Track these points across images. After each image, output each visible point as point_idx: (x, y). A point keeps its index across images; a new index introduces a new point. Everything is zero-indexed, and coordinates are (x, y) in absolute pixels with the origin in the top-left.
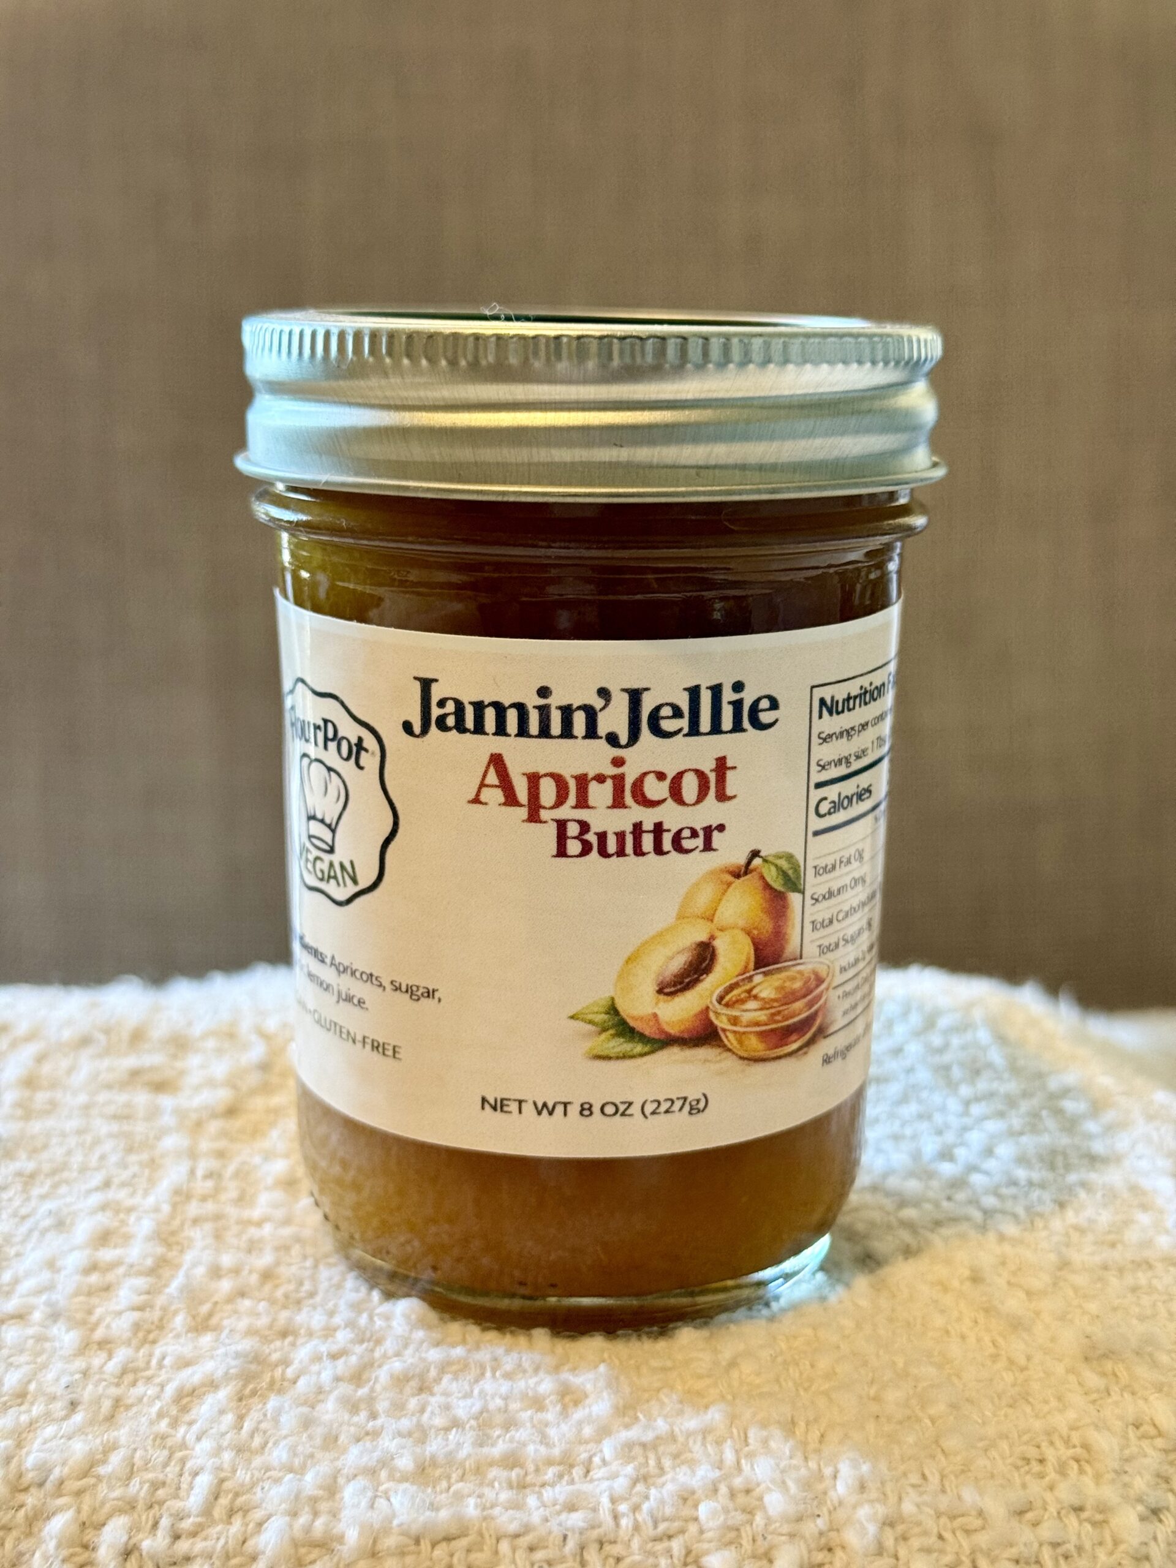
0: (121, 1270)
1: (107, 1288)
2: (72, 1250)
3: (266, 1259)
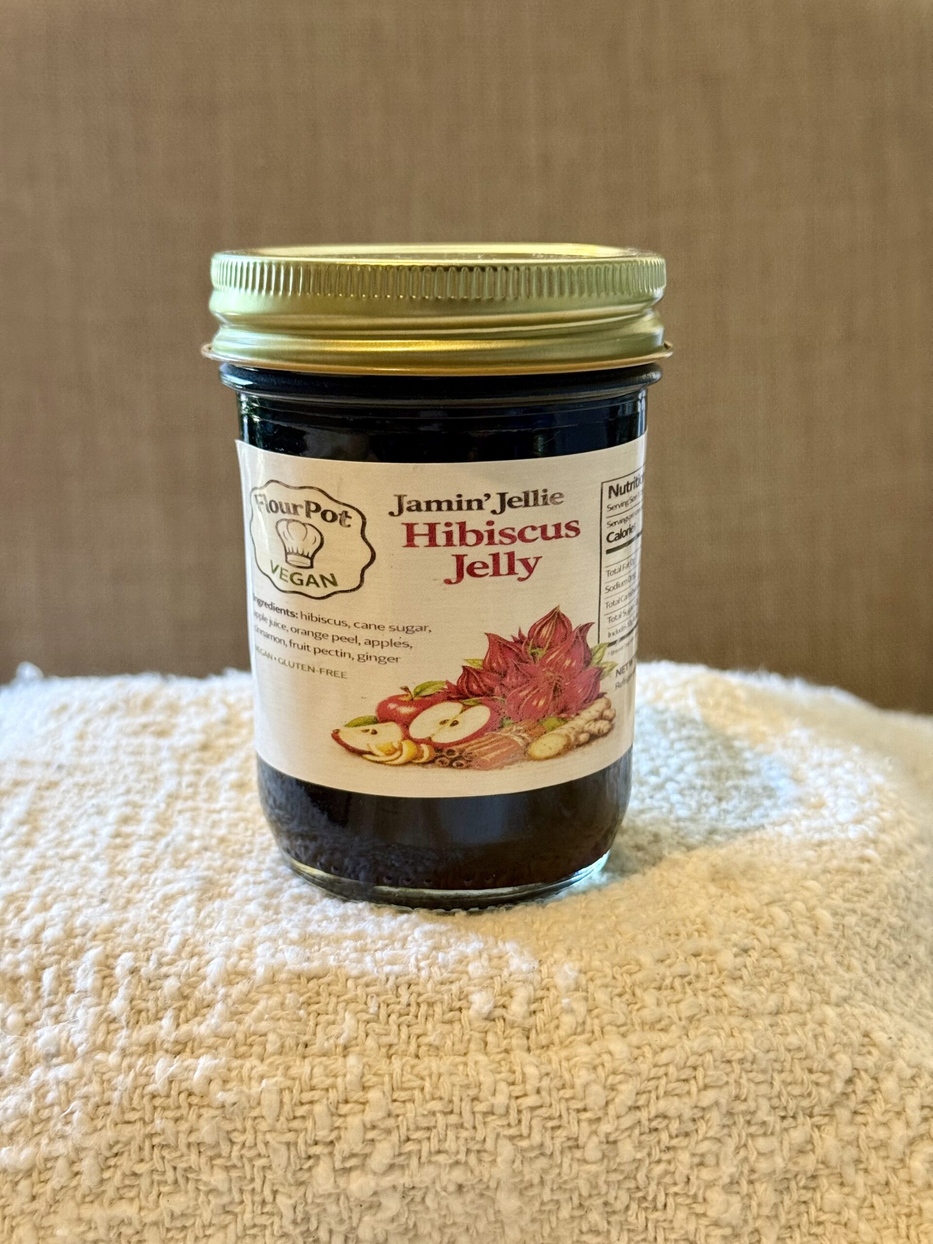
0: (134, 838)
1: (127, 846)
2: (106, 825)
3: (222, 831)
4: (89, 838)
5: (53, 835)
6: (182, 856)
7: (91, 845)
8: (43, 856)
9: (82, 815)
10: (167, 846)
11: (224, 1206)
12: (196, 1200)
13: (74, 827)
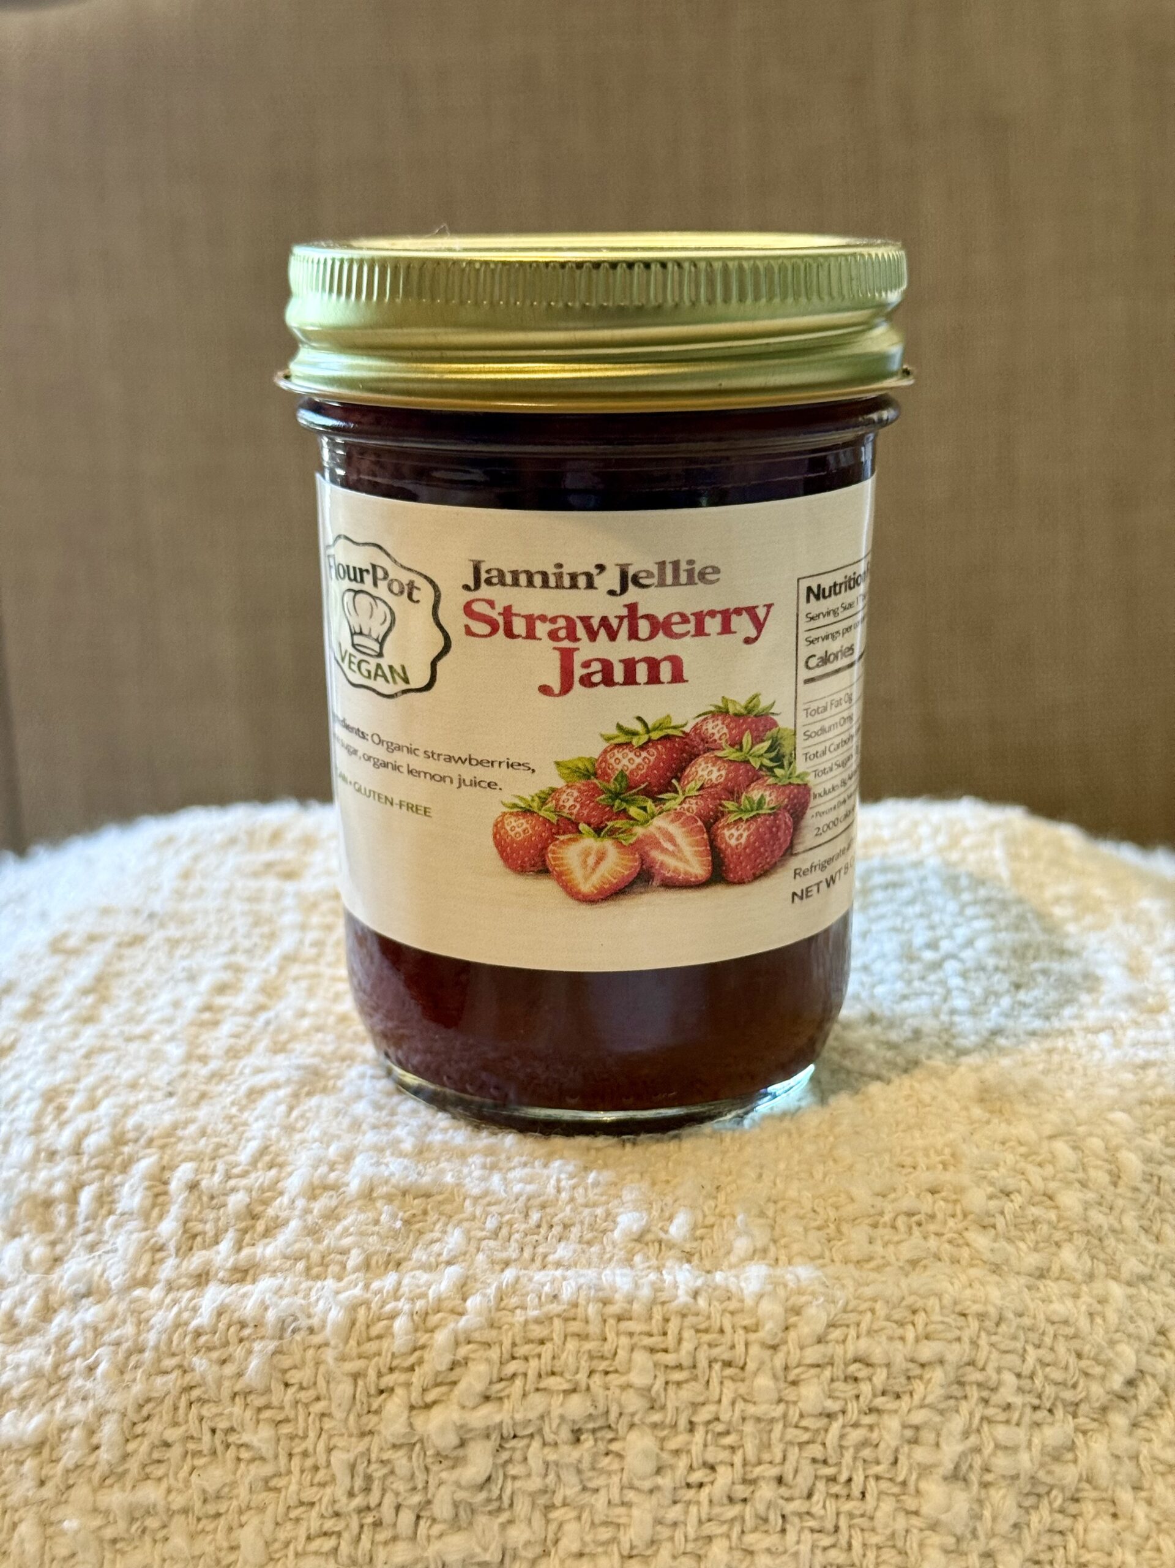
4: (168, 1012)
5: (124, 1006)
6: (284, 1037)
7: (168, 1021)
8: (104, 1036)
9: (167, 982)
10: (268, 1023)
11: (266, 1480)
12: (235, 1473)
13: (154, 996)
